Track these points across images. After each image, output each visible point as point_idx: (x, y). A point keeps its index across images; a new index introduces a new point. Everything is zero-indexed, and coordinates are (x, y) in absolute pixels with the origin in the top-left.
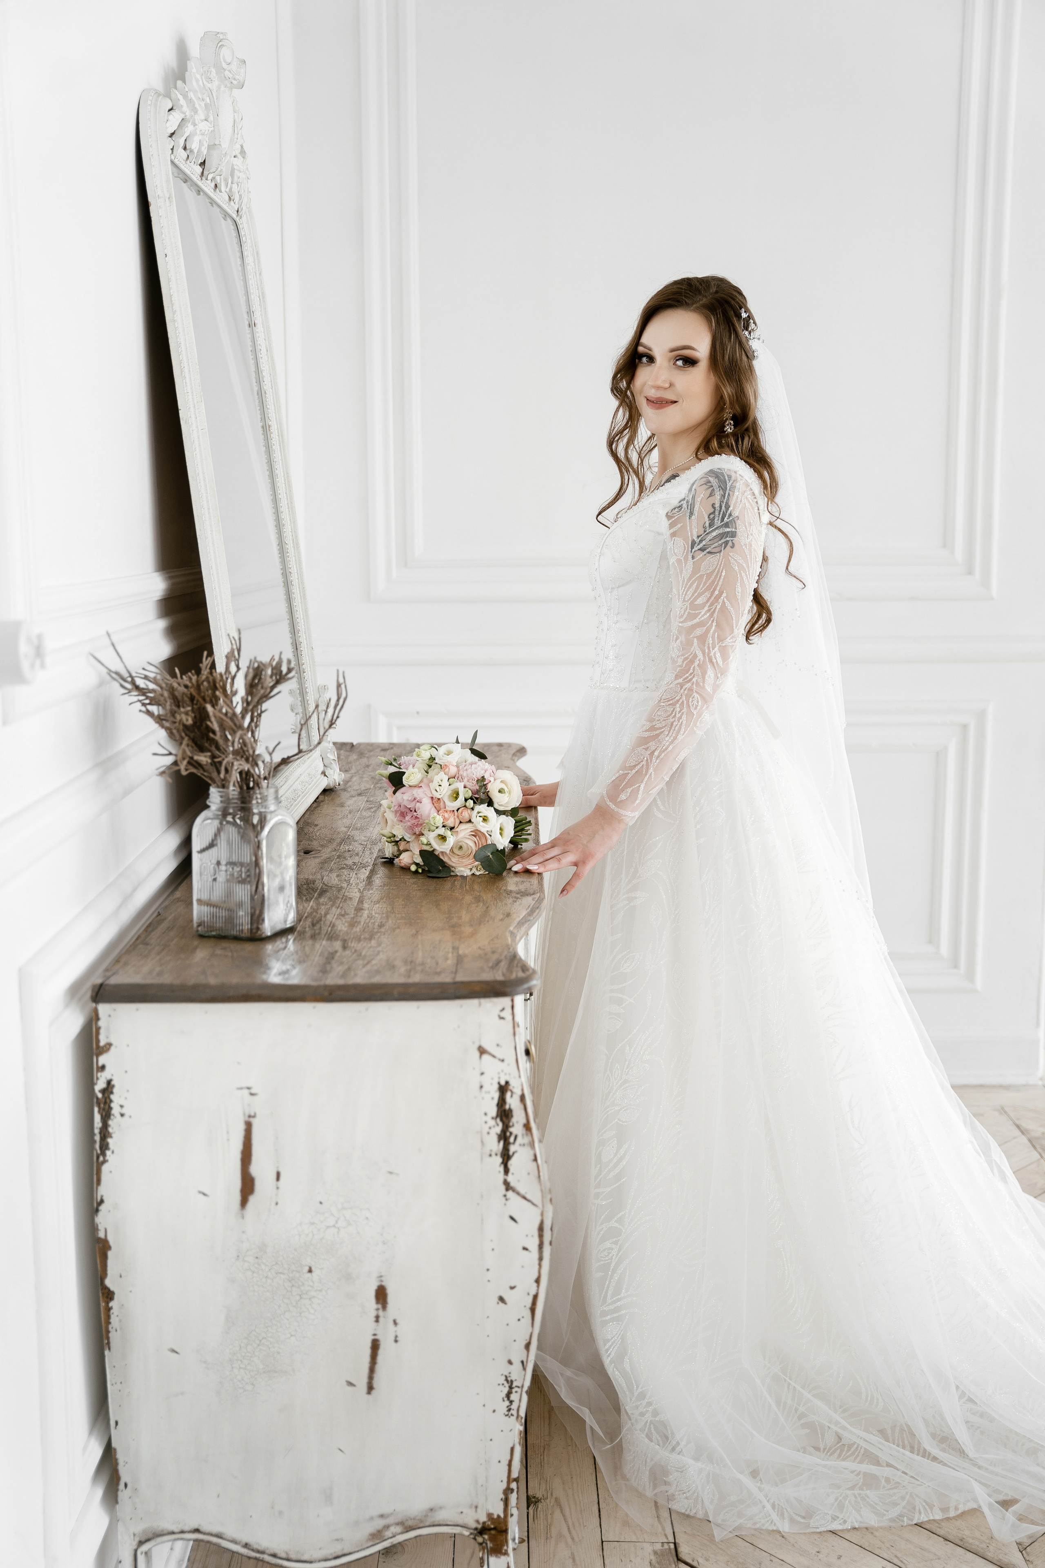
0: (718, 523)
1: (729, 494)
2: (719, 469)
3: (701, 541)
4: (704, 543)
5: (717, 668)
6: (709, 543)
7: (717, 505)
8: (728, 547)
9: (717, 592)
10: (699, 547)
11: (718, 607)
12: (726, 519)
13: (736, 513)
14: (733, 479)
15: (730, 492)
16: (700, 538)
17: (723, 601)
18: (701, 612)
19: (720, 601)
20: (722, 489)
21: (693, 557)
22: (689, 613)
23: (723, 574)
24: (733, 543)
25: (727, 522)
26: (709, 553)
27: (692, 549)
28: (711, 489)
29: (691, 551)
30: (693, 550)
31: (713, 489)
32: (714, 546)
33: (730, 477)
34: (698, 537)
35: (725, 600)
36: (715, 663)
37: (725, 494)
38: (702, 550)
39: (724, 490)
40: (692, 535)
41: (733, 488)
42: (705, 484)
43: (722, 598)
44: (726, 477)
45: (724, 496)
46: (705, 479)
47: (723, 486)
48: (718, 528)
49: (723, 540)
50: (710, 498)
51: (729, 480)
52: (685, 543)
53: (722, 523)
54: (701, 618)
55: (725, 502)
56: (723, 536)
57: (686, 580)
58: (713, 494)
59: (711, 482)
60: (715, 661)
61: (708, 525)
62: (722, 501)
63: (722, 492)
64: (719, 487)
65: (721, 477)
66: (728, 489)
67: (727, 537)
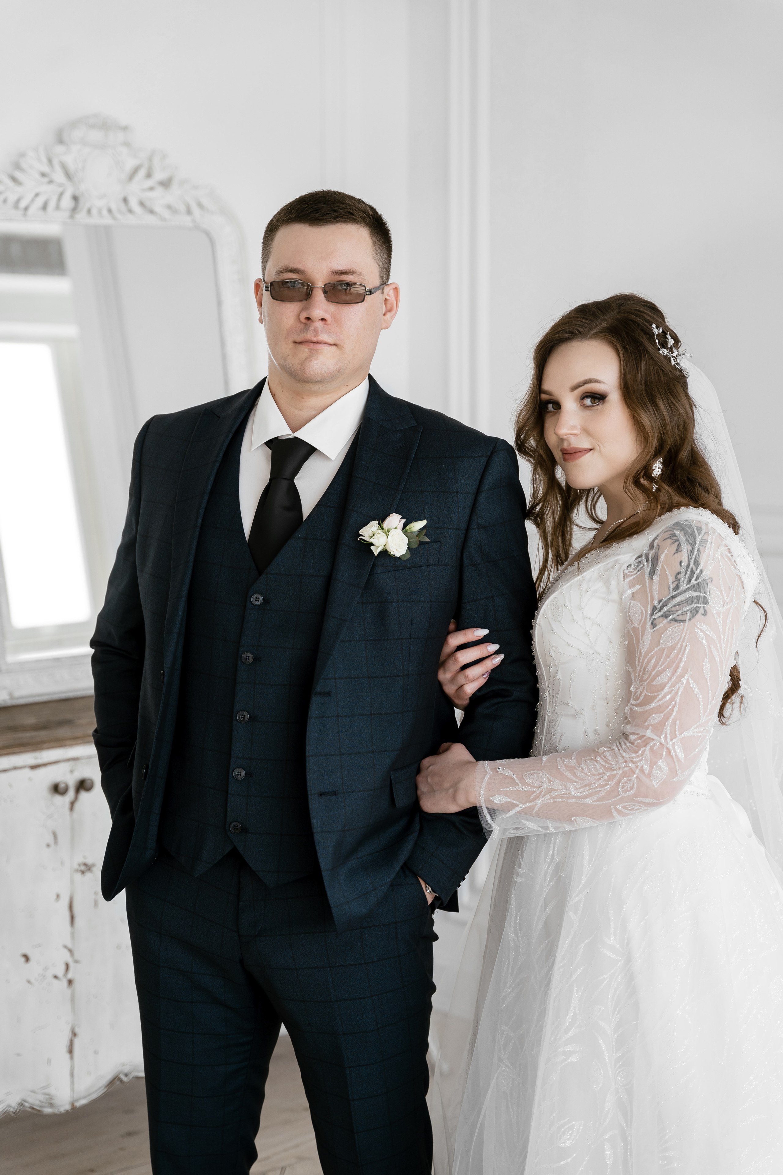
0: (684, 586)
1: (699, 550)
2: (686, 521)
3: (662, 608)
4: (665, 609)
5: (676, 763)
6: (674, 609)
7: (685, 564)
8: (699, 615)
9: (679, 671)
10: (659, 614)
11: (681, 689)
12: (694, 580)
13: (706, 574)
14: (703, 531)
15: (701, 548)
16: (661, 604)
17: (688, 681)
18: (658, 695)
19: (684, 681)
20: (690, 543)
21: (654, 625)
22: (646, 695)
23: (688, 649)
24: (705, 610)
25: (698, 584)
26: (674, 620)
27: (652, 614)
28: (678, 543)
29: (650, 619)
30: (653, 617)
31: (679, 545)
32: (678, 613)
33: (699, 529)
34: (660, 601)
35: (691, 681)
36: (674, 756)
37: (694, 549)
38: (665, 616)
39: (693, 544)
40: (652, 599)
41: (704, 542)
42: (670, 538)
43: (686, 677)
44: (695, 530)
45: (692, 552)
46: (669, 533)
47: (689, 540)
48: (684, 592)
49: (690, 607)
50: (676, 555)
51: (699, 533)
52: (643, 609)
53: (688, 586)
54: (658, 702)
55: (693, 559)
56: (690, 601)
57: (643, 654)
58: (680, 550)
59: (675, 535)
60: (674, 754)
61: (671, 587)
62: (690, 557)
63: (689, 547)
64: (687, 540)
65: (688, 530)
66: (698, 543)
67: (695, 602)
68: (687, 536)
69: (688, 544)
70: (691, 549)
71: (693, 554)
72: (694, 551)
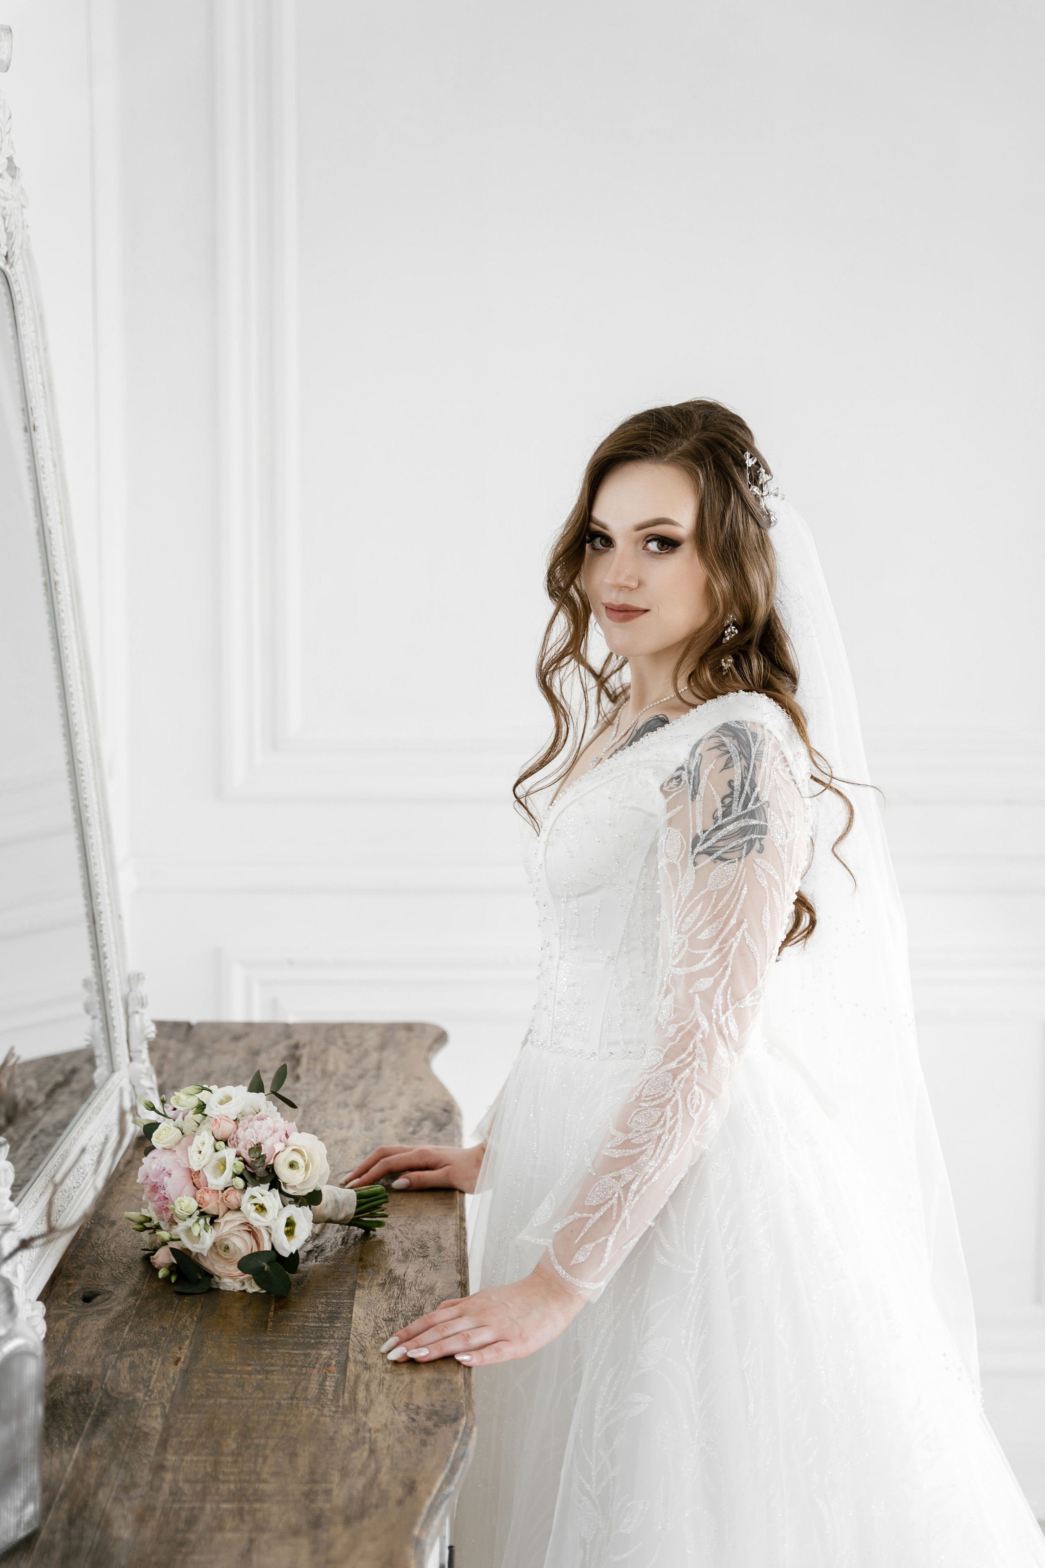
0: (737, 810)
1: (754, 766)
2: (737, 722)
3: (707, 839)
4: (713, 841)
6: (721, 842)
7: (737, 784)
8: (755, 852)
9: (733, 921)
10: (705, 847)
11: (735, 945)
12: (750, 805)
13: (765, 797)
14: (759, 738)
15: (757, 763)
16: (706, 833)
17: (743, 935)
18: (707, 953)
19: (739, 934)
20: (744, 756)
22: (688, 952)
23: (742, 892)
24: (762, 846)
25: (753, 811)
26: (721, 857)
27: (694, 849)
28: (728, 755)
29: (692, 853)
31: (730, 758)
32: (729, 847)
33: (755, 736)
34: (704, 830)
35: (746, 933)
36: (727, 1036)
37: (749, 765)
38: (709, 852)
39: (748, 759)
40: (694, 827)
41: (760, 753)
42: (717, 747)
43: (741, 931)
44: (750, 737)
46: (714, 739)
47: (744, 752)
48: (738, 819)
49: (745, 839)
50: (724, 771)
51: (755, 742)
52: (683, 839)
53: (744, 812)
54: (707, 962)
55: (749, 777)
56: (744, 831)
57: (683, 899)
58: (730, 765)
59: (724, 745)
60: (727, 1032)
61: (720, 813)
62: (744, 776)
63: (744, 762)
64: (740, 753)
65: (743, 737)
66: (753, 757)
67: (749, 833)
68: (742, 747)
69: (743, 759)
70: (746, 766)
71: (748, 770)
72: (749, 767)
